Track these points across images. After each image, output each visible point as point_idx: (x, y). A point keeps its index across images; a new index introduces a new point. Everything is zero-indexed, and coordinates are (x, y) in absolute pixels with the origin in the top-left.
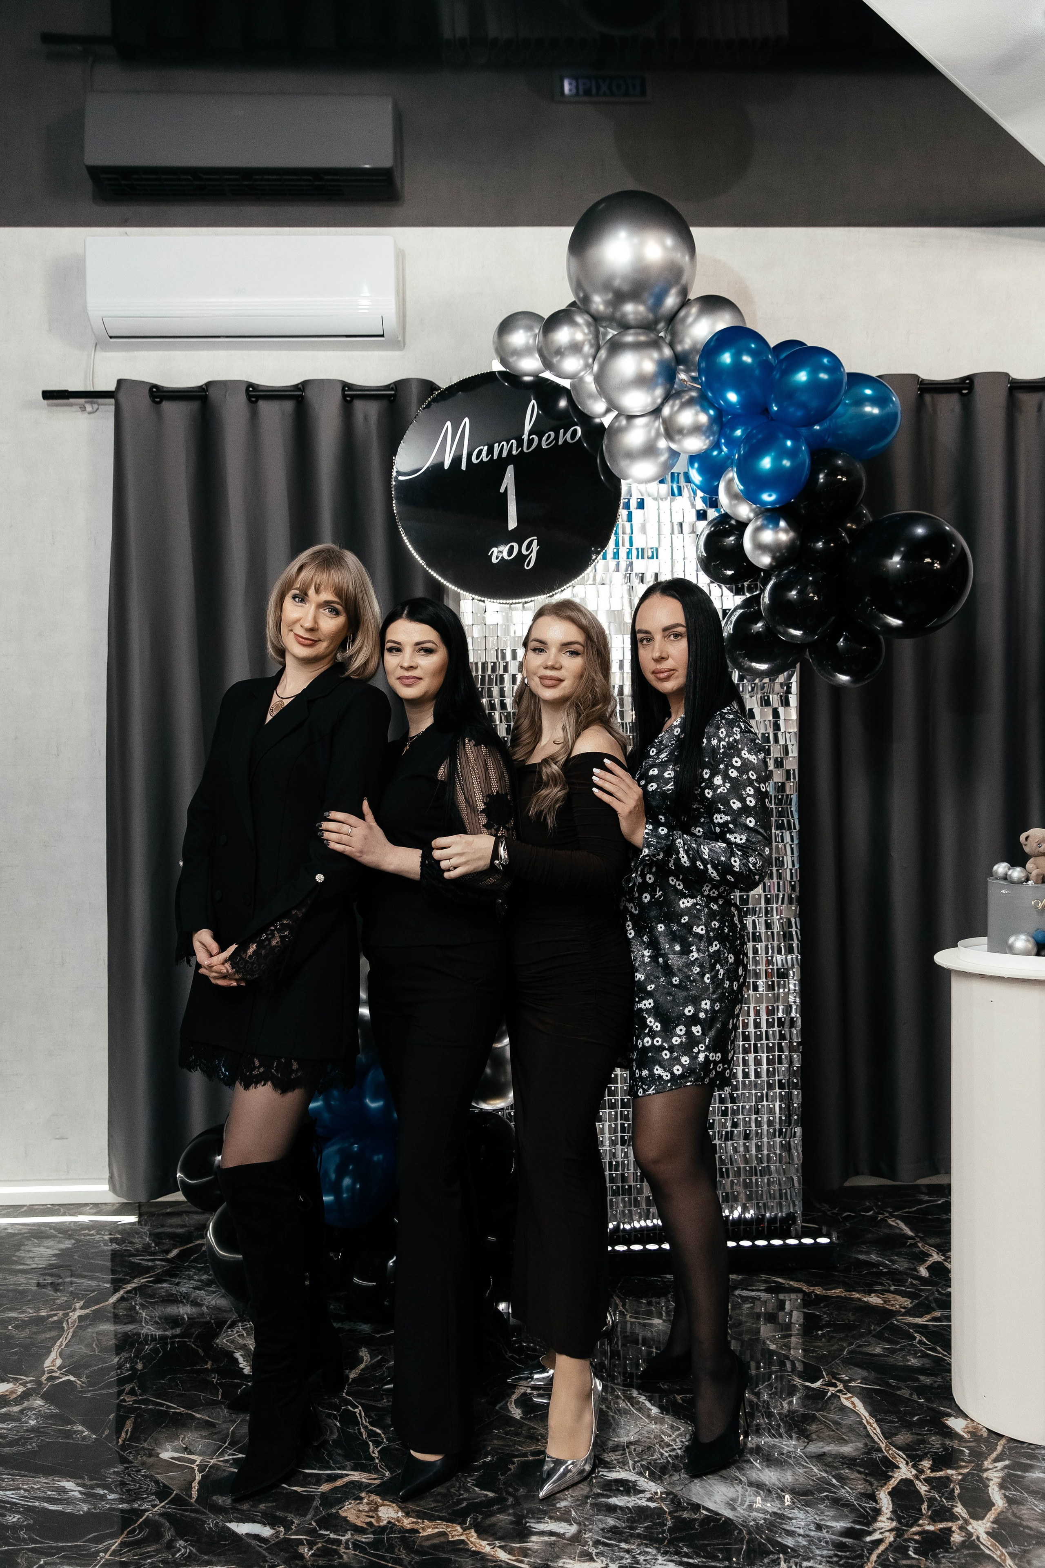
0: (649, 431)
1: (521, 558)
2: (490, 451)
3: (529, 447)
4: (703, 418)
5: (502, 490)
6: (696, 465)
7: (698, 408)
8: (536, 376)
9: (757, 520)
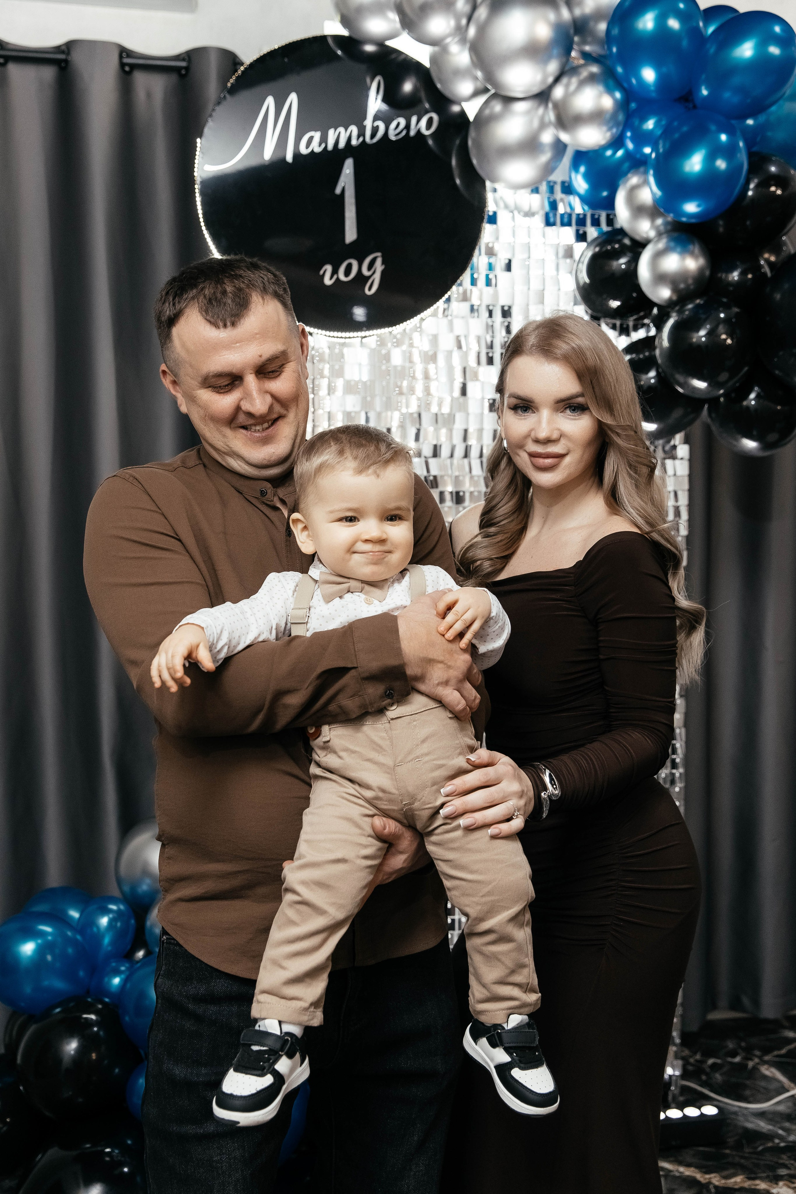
0: (531, 121)
1: (361, 279)
2: (324, 139)
3: (373, 136)
4: (607, 102)
5: (338, 191)
6: (582, 169)
7: (601, 88)
8: (381, 44)
9: (658, 240)
